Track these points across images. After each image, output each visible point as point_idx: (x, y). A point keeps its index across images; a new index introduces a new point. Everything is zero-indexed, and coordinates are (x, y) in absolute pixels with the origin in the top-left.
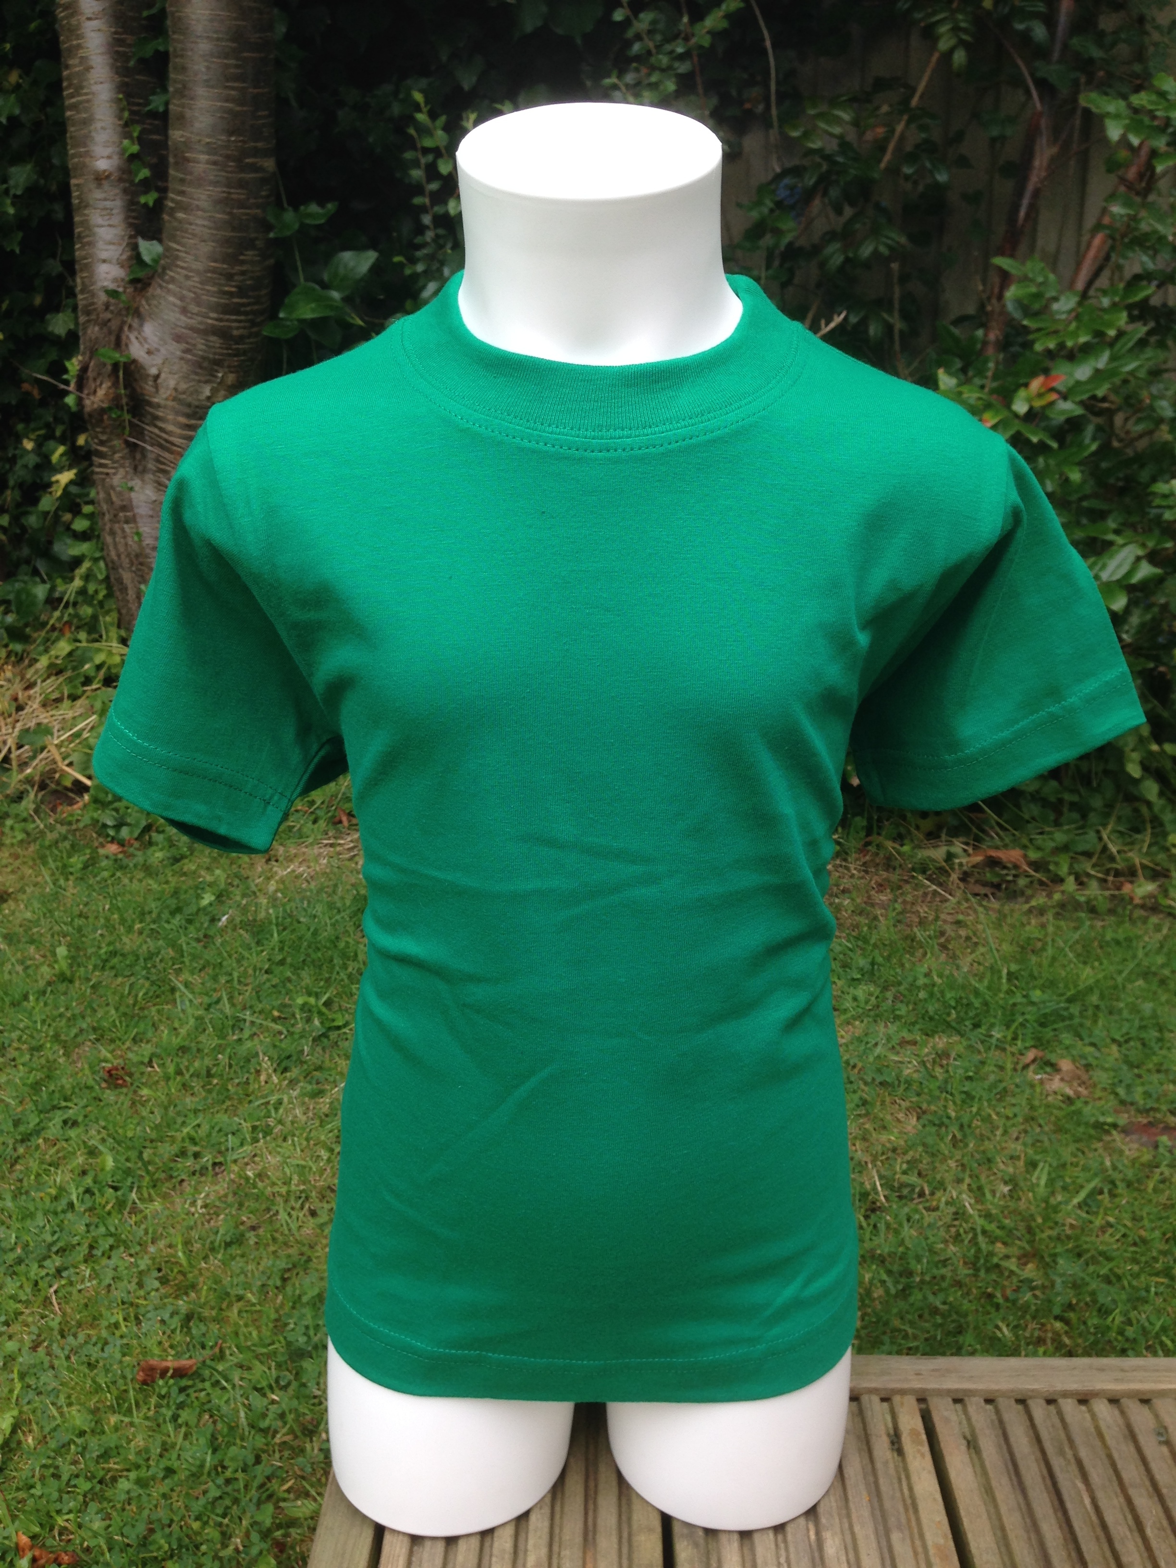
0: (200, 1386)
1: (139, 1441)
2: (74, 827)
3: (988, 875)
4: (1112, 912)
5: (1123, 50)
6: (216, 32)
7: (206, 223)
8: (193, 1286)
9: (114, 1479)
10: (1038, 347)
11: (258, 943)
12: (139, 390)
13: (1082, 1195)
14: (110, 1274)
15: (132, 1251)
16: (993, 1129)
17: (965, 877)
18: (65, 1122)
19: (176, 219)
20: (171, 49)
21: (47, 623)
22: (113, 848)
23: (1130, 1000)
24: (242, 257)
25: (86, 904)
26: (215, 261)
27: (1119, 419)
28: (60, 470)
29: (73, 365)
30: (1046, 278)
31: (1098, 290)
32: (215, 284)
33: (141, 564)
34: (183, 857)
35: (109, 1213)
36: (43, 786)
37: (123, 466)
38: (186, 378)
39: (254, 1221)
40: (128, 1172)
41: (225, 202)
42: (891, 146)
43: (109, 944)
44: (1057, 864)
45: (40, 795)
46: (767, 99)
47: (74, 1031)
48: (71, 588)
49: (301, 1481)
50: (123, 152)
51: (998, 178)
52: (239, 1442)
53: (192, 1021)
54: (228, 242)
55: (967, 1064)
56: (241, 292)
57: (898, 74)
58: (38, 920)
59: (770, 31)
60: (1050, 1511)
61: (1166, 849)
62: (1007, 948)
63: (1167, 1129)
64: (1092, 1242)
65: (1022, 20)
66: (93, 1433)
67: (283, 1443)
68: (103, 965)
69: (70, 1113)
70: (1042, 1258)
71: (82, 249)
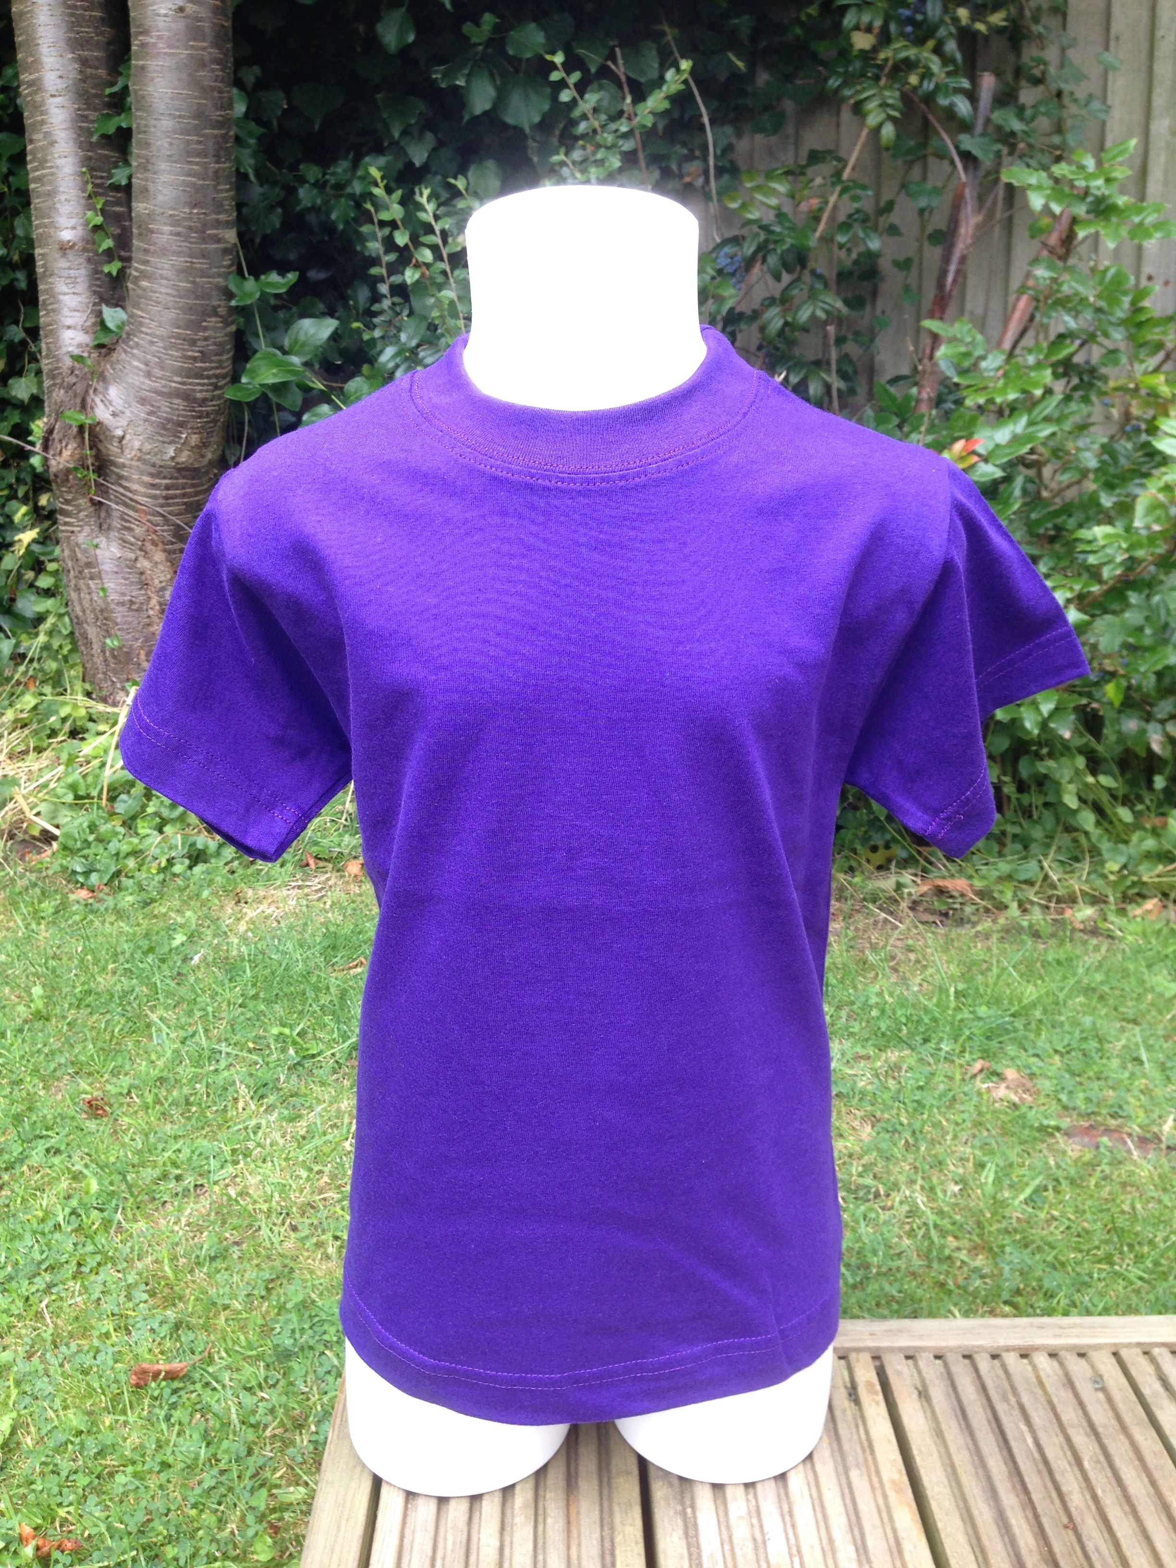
0: (192, 1388)
1: (135, 1438)
2: (44, 874)
3: (936, 904)
4: (1053, 935)
5: (1043, 123)
6: (178, 110)
7: (169, 291)
8: (181, 1298)
9: (111, 1475)
10: (969, 402)
11: (230, 980)
12: (104, 451)
13: (1028, 1191)
14: (100, 1288)
15: (120, 1267)
16: (944, 1132)
17: (914, 906)
18: (48, 1151)
19: (140, 287)
20: (134, 126)
21: (12, 678)
22: (83, 894)
23: (1070, 1014)
24: (204, 324)
25: (59, 947)
26: (179, 327)
27: (1047, 471)
28: (23, 529)
29: (38, 427)
30: (974, 339)
31: (1023, 349)
32: (178, 350)
33: (106, 619)
34: (153, 901)
35: (95, 1232)
36: (11, 836)
37: (88, 524)
38: (150, 439)
39: (237, 1236)
40: (112, 1194)
41: (187, 271)
42: (825, 217)
43: (83, 984)
44: (1001, 892)
45: (9, 844)
46: (706, 173)
47: (53, 1066)
48: (34, 644)
49: (292, 1469)
50: (87, 223)
51: (926, 245)
52: (231, 1437)
53: (169, 1053)
54: (191, 309)
55: (918, 1075)
56: (204, 356)
57: (831, 147)
58: (12, 962)
59: (707, 108)
60: (996, 1449)
61: (1104, 876)
62: (953, 969)
63: (1108, 1131)
64: (1037, 1233)
65: (946, 96)
66: (89, 1432)
67: (274, 1436)
68: (79, 1004)
69: (52, 1142)
70: (991, 1250)
71: (47, 315)
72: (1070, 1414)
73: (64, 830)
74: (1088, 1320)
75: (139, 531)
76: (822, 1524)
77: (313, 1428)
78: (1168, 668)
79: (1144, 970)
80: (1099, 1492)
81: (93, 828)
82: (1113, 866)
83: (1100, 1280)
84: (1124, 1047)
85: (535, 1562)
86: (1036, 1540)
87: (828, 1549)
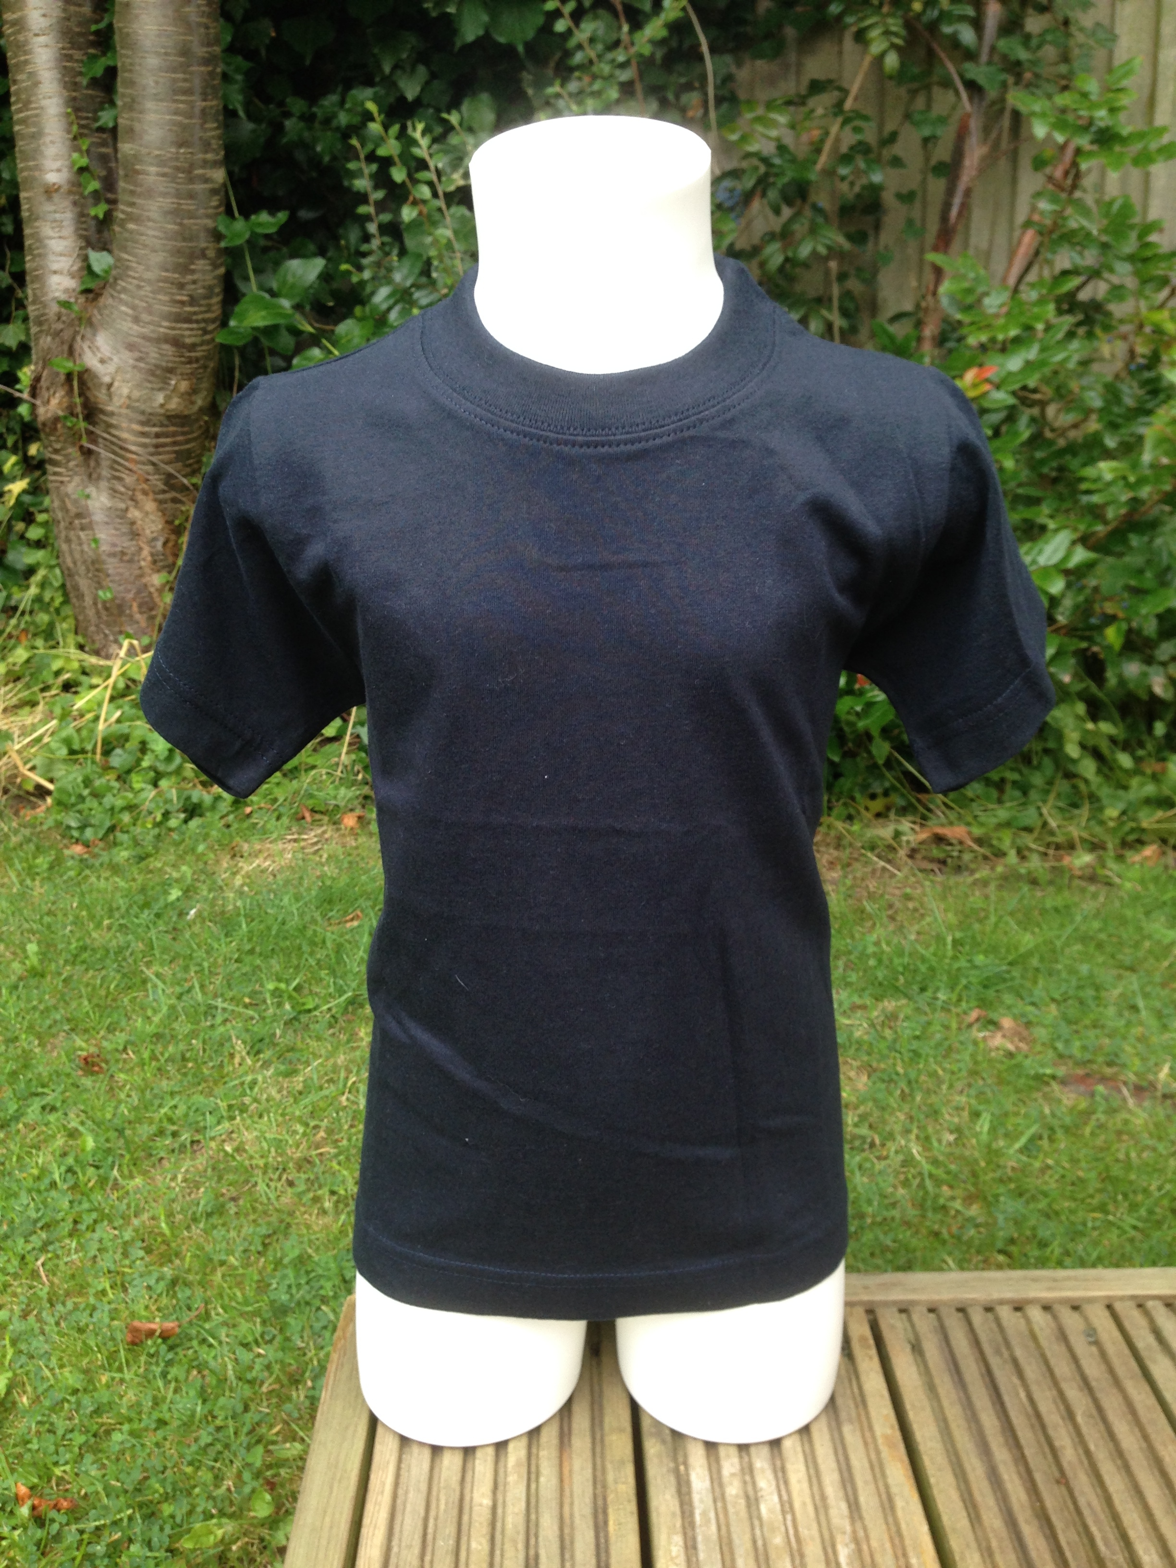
0: (188, 1345)
1: (131, 1396)
2: (38, 829)
3: (935, 851)
4: (1051, 883)
5: (1050, 52)
6: (164, 47)
7: (157, 234)
8: (177, 1255)
9: (108, 1433)
10: (971, 341)
11: (227, 935)
12: (92, 399)
13: (1023, 1140)
14: (96, 1246)
15: (116, 1224)
16: (940, 1082)
17: (912, 854)
18: (43, 1108)
19: (127, 230)
20: (119, 65)
21: (4, 631)
22: (78, 849)
23: (1068, 962)
24: (192, 267)
25: (54, 903)
26: (167, 270)
27: (1050, 411)
28: (13, 479)
29: (26, 374)
30: (978, 274)
31: (1027, 284)
32: (166, 294)
33: (98, 570)
34: (148, 856)
35: (91, 1190)
36: (5, 791)
37: (76, 474)
38: (139, 386)
39: (233, 1192)
40: (109, 1151)
41: (176, 213)
42: (826, 148)
43: (78, 940)
44: (1000, 839)
45: (3, 799)
46: (705, 103)
47: (48, 1022)
48: (26, 596)
49: (289, 1425)
50: (73, 164)
51: (930, 177)
52: (227, 1393)
53: (165, 1009)
54: (179, 252)
55: (914, 1025)
56: (193, 301)
57: (833, 76)
58: (7, 919)
59: (707, 37)
60: (989, 1403)
61: (1102, 823)
62: (952, 918)
63: (1104, 1079)
64: (1032, 1183)
65: (950, 23)
66: (85, 1390)
67: (271, 1392)
68: (74, 960)
69: (48, 1099)
70: (985, 1198)
71: (33, 260)
72: (1063, 1368)
73: (59, 784)
74: (1081, 1272)
75: (129, 480)
76: (814, 1480)
77: (309, 1383)
78: (1169, 611)
79: (1141, 916)
80: (1092, 1447)
81: (87, 782)
82: (1112, 812)
83: (1094, 1228)
84: (1121, 995)
85: (528, 1521)
86: (1028, 1494)
87: (821, 1505)
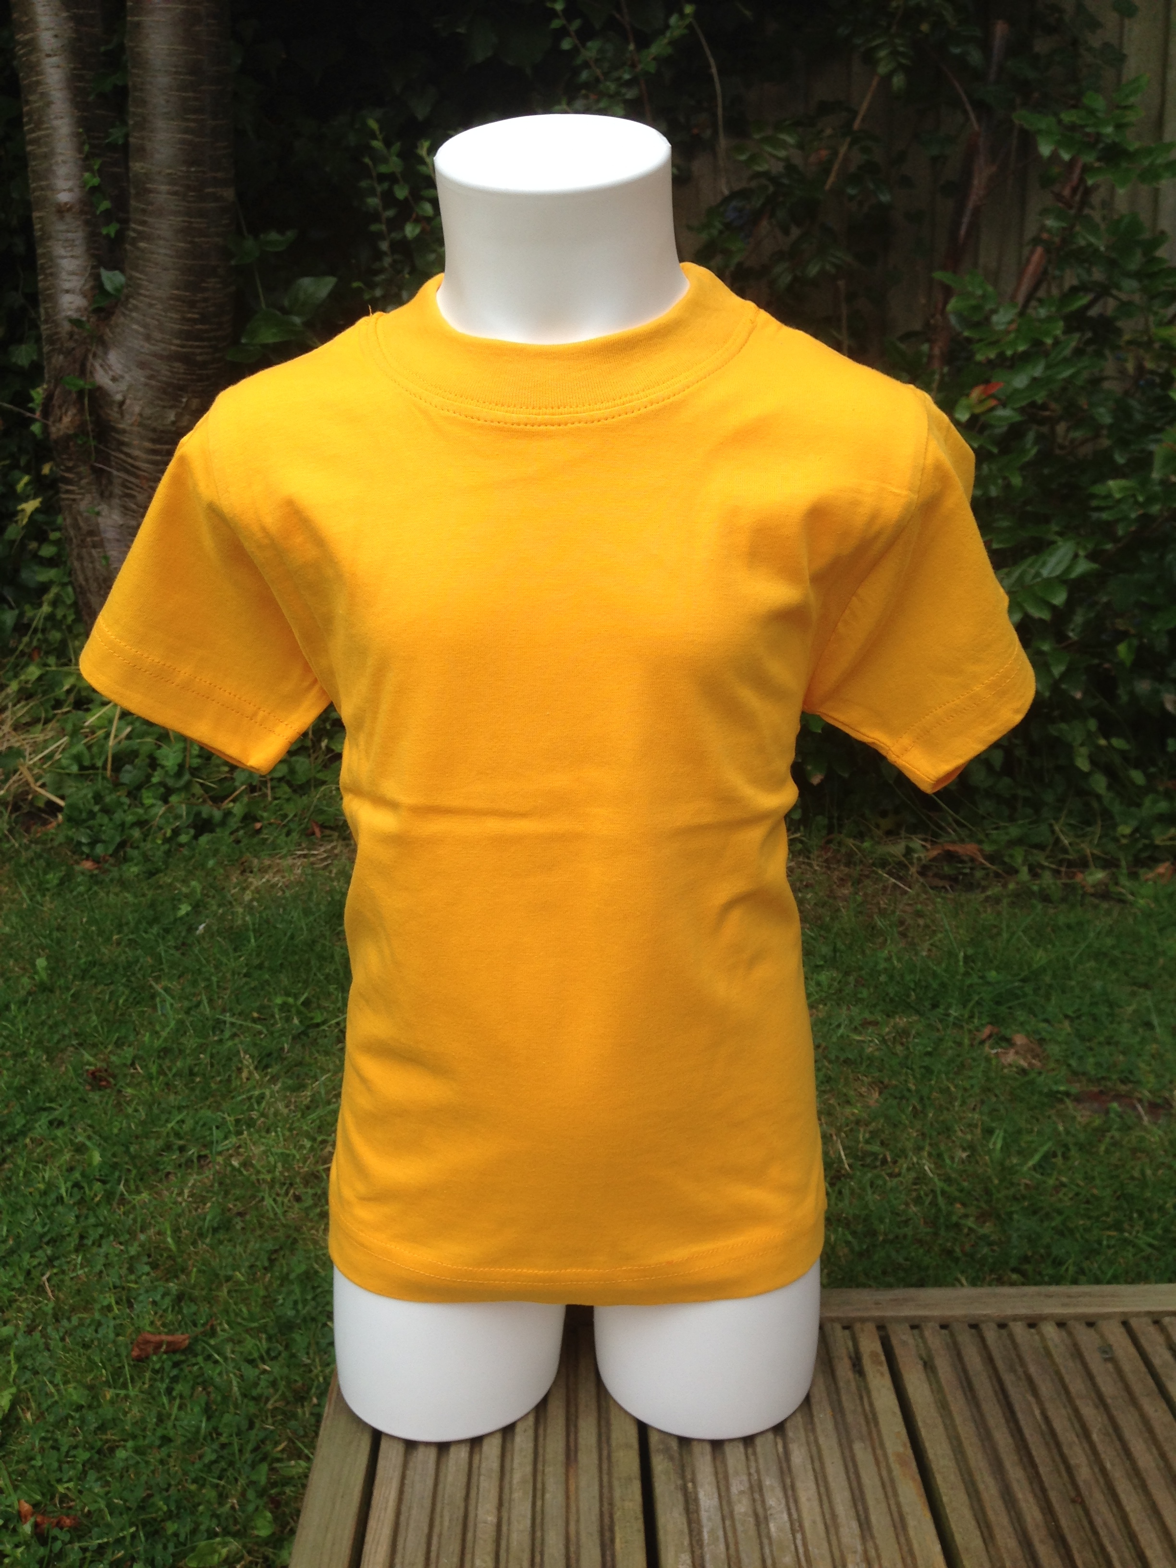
0: (194, 1360)
1: (135, 1413)
2: (49, 845)
3: (946, 868)
4: (1064, 900)
5: (1058, 72)
6: (176, 66)
7: (168, 252)
8: (183, 1270)
9: (112, 1450)
10: (979, 357)
11: (235, 950)
12: (104, 416)
13: (1037, 1158)
14: (101, 1261)
15: (122, 1239)
16: (952, 1099)
17: (924, 871)
18: (51, 1123)
19: (138, 248)
20: (130, 84)
21: (16, 648)
22: (88, 865)
23: (1081, 979)
24: (204, 285)
25: (63, 919)
26: (178, 289)
27: (1060, 428)
28: (26, 499)
29: (38, 394)
30: (985, 292)
31: (1036, 302)
32: (177, 312)
34: (158, 871)
35: (98, 1204)
36: (16, 808)
37: (88, 492)
38: (150, 403)
39: (240, 1207)
40: (115, 1166)
41: (185, 231)
42: (836, 167)
43: (87, 955)
44: (1011, 856)
45: (14, 816)
46: (714, 124)
47: (56, 1037)
48: (39, 614)
49: (294, 1443)
50: (84, 184)
51: (939, 197)
52: (232, 1410)
53: (173, 1024)
54: (189, 269)
55: (926, 1041)
56: (204, 319)
57: (841, 98)
58: (17, 934)
59: (714, 58)
60: (1003, 1421)
61: (1116, 840)
62: (962, 934)
63: (1118, 1097)
64: (1046, 1200)
65: (958, 44)
66: (90, 1407)
67: (276, 1409)
68: (84, 975)
69: (56, 1114)
70: (998, 1217)
71: (45, 280)
72: (1077, 1386)
73: (70, 801)
74: (1096, 1288)
75: (140, 497)
76: (824, 1498)
77: (314, 1400)
79: (1155, 933)
80: (1108, 1466)
81: (98, 798)
82: (1125, 830)
83: (1109, 1247)
84: (1135, 1011)
85: (533, 1539)
86: (1044, 1514)
87: (831, 1524)
